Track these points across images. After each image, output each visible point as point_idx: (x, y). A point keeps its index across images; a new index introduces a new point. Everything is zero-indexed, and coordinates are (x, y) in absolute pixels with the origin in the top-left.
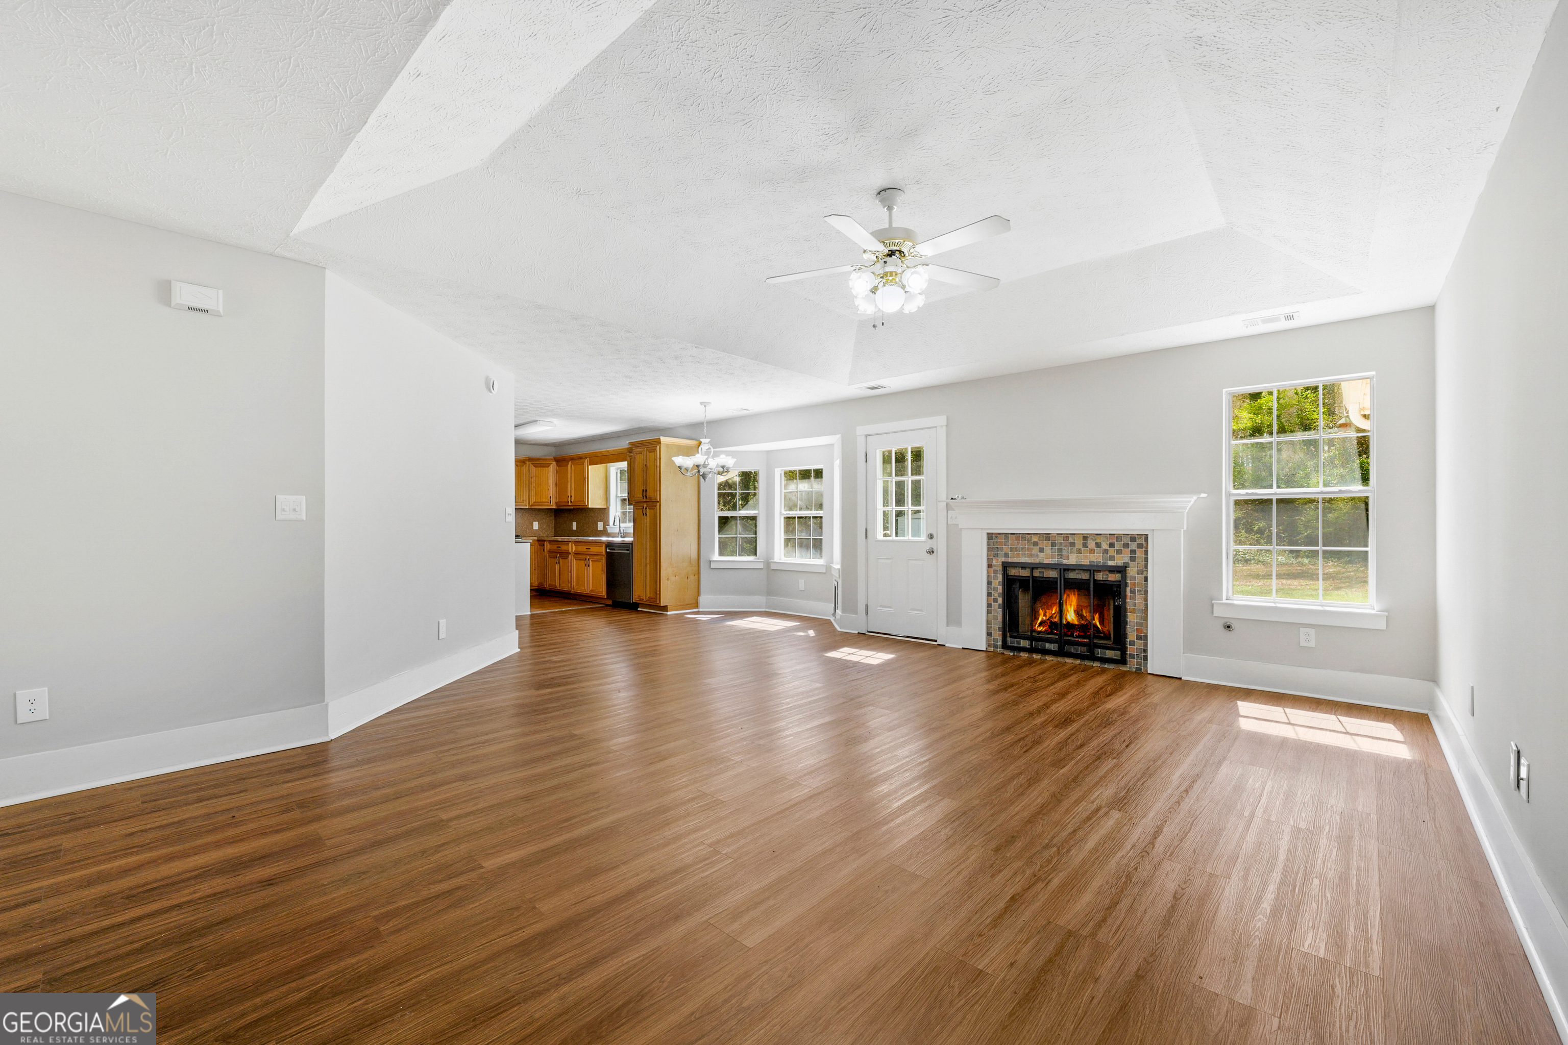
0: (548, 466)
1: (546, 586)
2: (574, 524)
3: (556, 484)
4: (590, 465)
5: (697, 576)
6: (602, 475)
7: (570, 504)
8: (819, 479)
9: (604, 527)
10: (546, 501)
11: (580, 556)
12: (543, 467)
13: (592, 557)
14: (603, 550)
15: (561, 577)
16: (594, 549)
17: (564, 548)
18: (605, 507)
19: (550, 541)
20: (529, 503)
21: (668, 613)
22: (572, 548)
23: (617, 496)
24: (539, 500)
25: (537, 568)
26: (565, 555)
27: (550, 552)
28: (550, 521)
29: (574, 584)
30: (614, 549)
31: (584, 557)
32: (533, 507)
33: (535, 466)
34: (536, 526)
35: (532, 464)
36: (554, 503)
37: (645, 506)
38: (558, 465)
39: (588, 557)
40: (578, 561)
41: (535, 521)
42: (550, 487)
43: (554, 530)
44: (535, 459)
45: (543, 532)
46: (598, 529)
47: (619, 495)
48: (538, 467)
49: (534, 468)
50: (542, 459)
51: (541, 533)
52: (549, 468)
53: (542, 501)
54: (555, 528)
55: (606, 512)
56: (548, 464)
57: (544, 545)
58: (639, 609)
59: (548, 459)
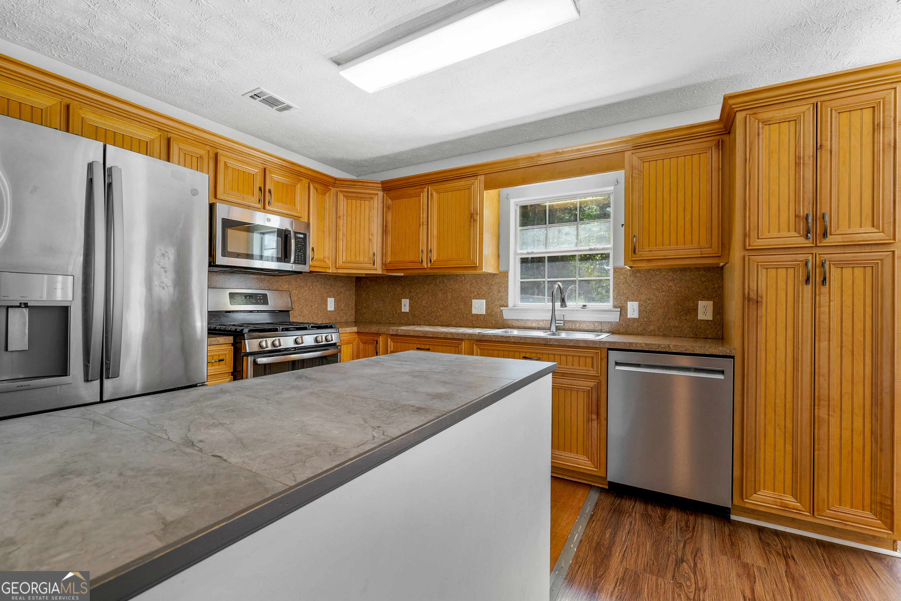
0: (369, 197)
3: (386, 231)
4: (486, 188)
6: (495, 212)
7: (426, 265)
9: (490, 308)
10: (366, 260)
12: (361, 198)
18: (503, 272)
19: (395, 335)
20: (335, 263)
23: (516, 253)
24: (353, 259)
28: (349, 295)
32: (338, 271)
33: (346, 197)
34: (331, 304)
35: (340, 191)
36: (380, 265)
38: (388, 198)
41: (332, 297)
42: (372, 235)
43: (354, 313)
44: (346, 183)
45: (340, 316)
46: (473, 313)
47: (520, 251)
48: (351, 198)
49: (345, 199)
50: (360, 184)
51: (338, 318)
52: (372, 198)
53: (358, 259)
54: (356, 309)
55: (497, 281)
56: (369, 194)
57: (377, 343)
58: (733, 517)
59: (371, 185)
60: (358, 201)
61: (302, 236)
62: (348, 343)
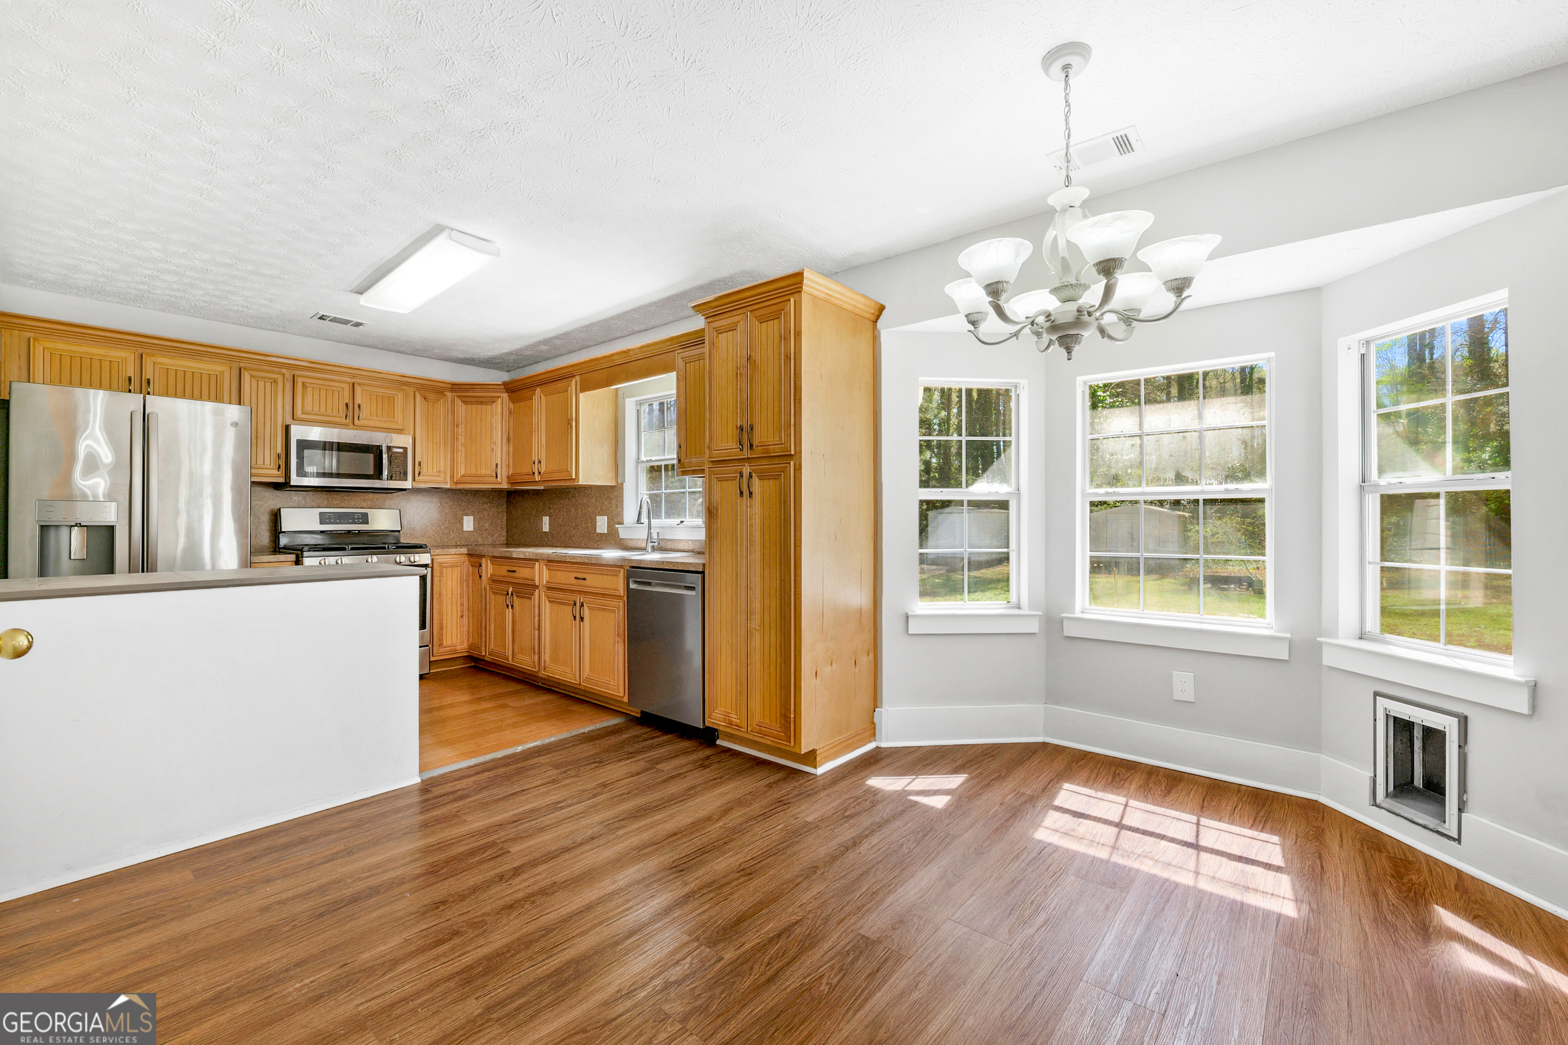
0: (492, 401)
1: (484, 653)
2: (546, 520)
3: (508, 439)
4: (582, 390)
5: (871, 656)
6: (606, 415)
7: (537, 478)
8: (1256, 397)
9: (611, 526)
10: (488, 472)
11: (560, 595)
12: (481, 403)
13: (589, 599)
14: (618, 584)
15: (517, 636)
16: (594, 581)
17: (523, 573)
18: (614, 484)
19: (494, 557)
20: (452, 477)
21: (820, 771)
22: (541, 575)
23: (638, 461)
24: (474, 472)
25: (466, 614)
26: (526, 589)
27: (494, 580)
28: (497, 515)
29: (547, 657)
30: (649, 584)
31: (573, 597)
32: (460, 486)
33: (464, 402)
34: (468, 524)
35: (458, 396)
36: (505, 477)
37: (746, 470)
38: (513, 400)
39: (579, 599)
40: (556, 606)
41: (467, 515)
42: (495, 444)
43: (505, 534)
44: (464, 387)
45: (482, 538)
46: (598, 532)
47: (643, 458)
48: (471, 403)
49: (463, 405)
50: (478, 387)
51: (480, 540)
52: (493, 402)
53: (478, 472)
54: (507, 528)
55: (615, 494)
56: (491, 397)
57: (481, 566)
58: (718, 742)
59: (492, 387)
60: (479, 406)
61: (401, 450)
62: (453, 566)
